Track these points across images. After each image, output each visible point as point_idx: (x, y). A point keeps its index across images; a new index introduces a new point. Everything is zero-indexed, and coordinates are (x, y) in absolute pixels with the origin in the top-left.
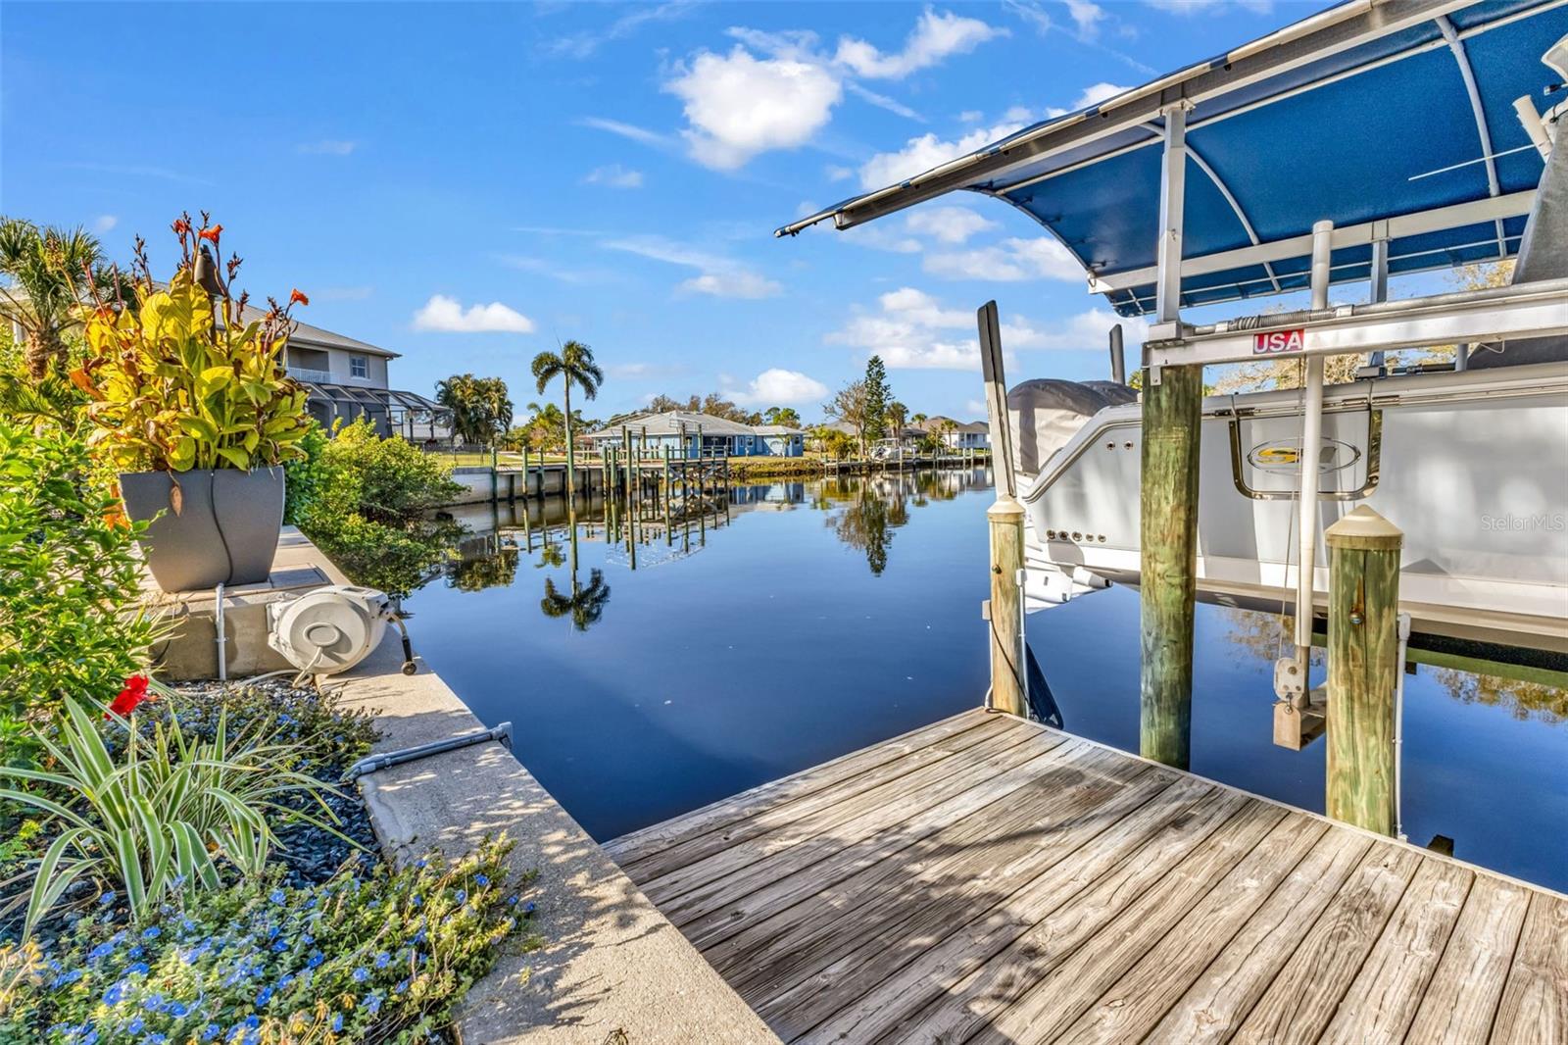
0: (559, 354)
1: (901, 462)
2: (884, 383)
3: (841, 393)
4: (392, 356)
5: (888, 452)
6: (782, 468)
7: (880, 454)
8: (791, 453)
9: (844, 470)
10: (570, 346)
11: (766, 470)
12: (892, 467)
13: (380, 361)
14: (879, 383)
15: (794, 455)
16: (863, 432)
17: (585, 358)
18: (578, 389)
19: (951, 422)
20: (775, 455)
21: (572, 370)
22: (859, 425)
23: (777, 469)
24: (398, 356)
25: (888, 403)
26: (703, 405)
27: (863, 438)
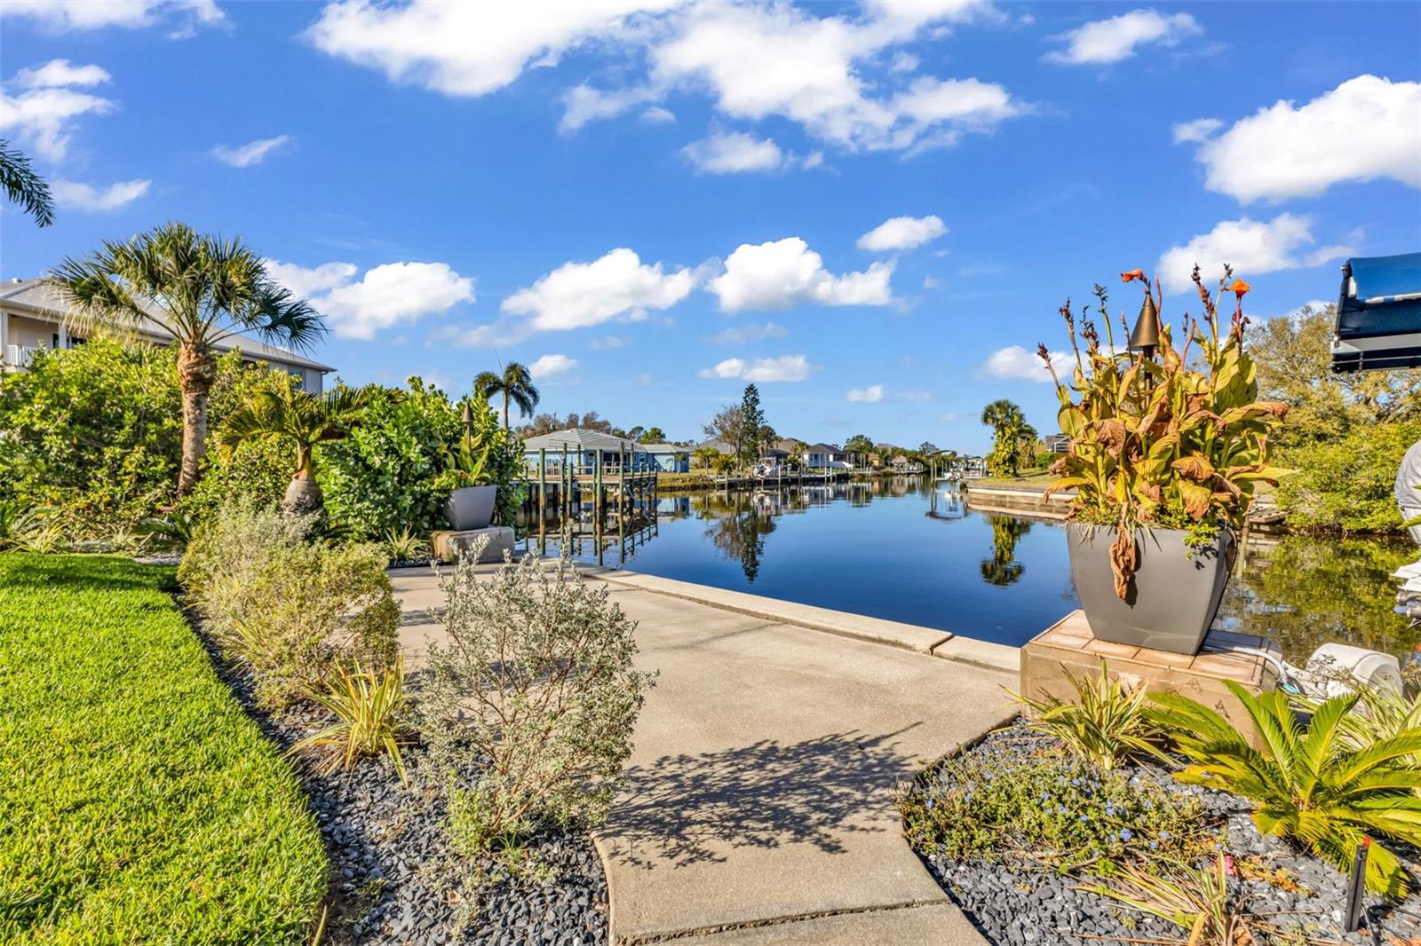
0: (501, 376)
1: (779, 479)
2: (758, 408)
3: (719, 416)
4: (327, 370)
5: (768, 470)
6: (679, 483)
7: (762, 472)
8: (679, 470)
9: (732, 486)
10: (513, 367)
11: (668, 485)
12: (768, 483)
13: (316, 375)
14: (754, 408)
15: (682, 472)
16: (739, 451)
17: (524, 379)
18: (515, 406)
19: (804, 444)
20: (665, 471)
21: (509, 390)
22: (735, 444)
23: (676, 484)
24: (333, 370)
25: (759, 426)
26: (580, 423)
27: (739, 457)
